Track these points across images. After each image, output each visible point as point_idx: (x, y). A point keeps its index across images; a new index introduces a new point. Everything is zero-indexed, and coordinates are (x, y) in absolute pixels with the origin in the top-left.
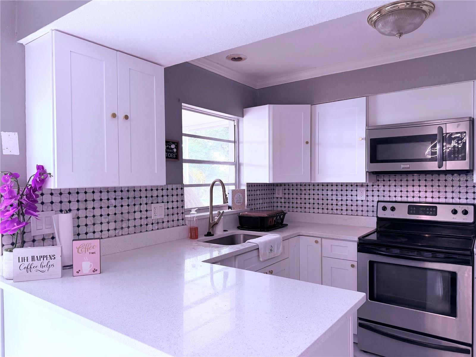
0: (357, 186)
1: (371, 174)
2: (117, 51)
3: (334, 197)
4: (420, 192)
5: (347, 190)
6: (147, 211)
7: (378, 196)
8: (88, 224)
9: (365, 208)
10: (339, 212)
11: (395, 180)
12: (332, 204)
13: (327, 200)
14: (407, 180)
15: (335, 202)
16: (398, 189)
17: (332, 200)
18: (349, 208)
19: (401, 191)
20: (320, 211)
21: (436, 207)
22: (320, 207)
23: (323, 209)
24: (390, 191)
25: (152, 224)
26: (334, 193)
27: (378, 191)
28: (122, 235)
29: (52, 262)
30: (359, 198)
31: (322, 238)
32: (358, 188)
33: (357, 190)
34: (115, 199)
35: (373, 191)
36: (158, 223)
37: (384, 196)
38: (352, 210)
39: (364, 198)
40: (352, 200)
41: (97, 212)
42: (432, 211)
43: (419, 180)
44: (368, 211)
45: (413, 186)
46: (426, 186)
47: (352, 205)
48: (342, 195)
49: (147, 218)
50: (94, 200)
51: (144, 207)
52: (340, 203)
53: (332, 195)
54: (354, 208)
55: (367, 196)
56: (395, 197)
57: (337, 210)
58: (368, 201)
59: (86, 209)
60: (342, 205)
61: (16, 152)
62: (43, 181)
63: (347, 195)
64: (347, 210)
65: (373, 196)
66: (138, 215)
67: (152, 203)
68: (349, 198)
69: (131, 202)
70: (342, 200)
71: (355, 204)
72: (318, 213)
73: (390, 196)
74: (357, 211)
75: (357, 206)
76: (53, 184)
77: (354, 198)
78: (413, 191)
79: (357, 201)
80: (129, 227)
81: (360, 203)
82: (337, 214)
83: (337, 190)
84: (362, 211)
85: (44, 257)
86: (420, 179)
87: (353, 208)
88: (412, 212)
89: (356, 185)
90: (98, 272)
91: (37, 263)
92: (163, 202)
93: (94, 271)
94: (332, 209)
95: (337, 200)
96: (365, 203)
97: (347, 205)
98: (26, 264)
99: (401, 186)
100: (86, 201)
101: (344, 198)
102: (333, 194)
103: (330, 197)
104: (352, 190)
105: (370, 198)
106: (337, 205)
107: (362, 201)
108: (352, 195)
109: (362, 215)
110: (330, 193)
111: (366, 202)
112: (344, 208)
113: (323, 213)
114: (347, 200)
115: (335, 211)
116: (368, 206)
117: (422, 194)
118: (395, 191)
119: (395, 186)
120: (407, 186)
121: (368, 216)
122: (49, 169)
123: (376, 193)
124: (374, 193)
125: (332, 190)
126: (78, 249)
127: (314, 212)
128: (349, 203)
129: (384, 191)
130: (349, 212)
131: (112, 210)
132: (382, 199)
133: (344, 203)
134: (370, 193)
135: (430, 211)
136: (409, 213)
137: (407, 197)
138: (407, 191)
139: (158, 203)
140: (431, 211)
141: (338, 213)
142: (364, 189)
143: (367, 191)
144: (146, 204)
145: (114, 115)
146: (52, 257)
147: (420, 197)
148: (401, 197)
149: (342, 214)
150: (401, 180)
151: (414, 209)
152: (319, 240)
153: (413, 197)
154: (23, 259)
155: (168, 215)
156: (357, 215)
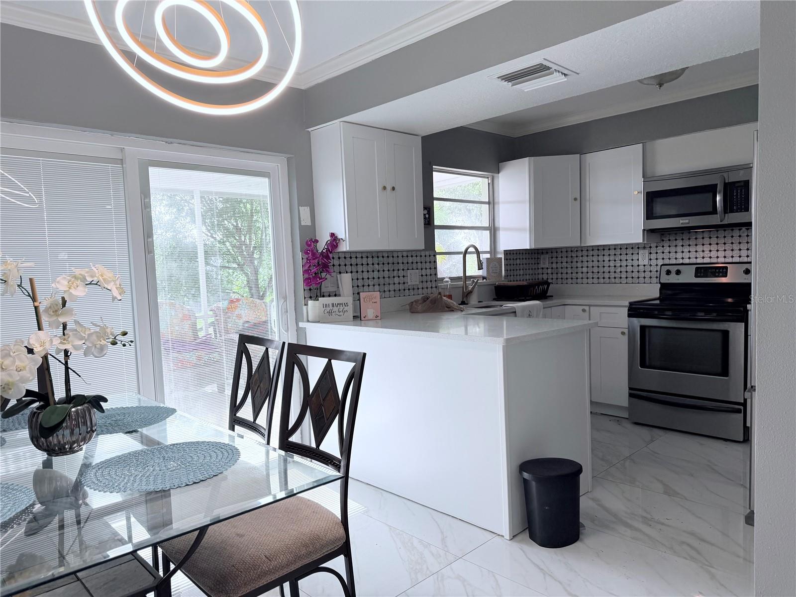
0: (638, 248)
1: (649, 232)
2: (384, 129)
3: (612, 264)
4: (710, 251)
5: (627, 254)
6: (404, 276)
7: (663, 259)
8: (359, 285)
9: (648, 274)
10: (617, 280)
11: (682, 239)
12: (609, 272)
13: (604, 267)
14: (696, 239)
15: (612, 269)
16: (686, 250)
17: (609, 266)
18: (629, 275)
19: (689, 252)
20: (595, 281)
21: (726, 268)
22: (595, 276)
23: (598, 278)
24: (676, 252)
25: (409, 289)
26: (612, 258)
27: (663, 253)
28: (385, 298)
29: (346, 308)
30: (641, 263)
31: (590, 306)
32: (641, 252)
33: (638, 254)
34: (378, 264)
35: (657, 253)
36: (414, 289)
37: (669, 259)
38: (632, 278)
39: (646, 262)
40: (632, 266)
41: (365, 275)
42: (722, 272)
43: (710, 238)
44: (651, 277)
45: (703, 245)
46: (717, 244)
47: (632, 272)
48: (621, 260)
49: (404, 283)
50: (362, 264)
51: (401, 273)
52: (618, 270)
53: (609, 261)
54: (635, 275)
55: (651, 259)
56: (683, 258)
57: (615, 278)
58: (651, 265)
59: (357, 272)
60: (621, 272)
61: (309, 223)
62: (336, 246)
63: (627, 260)
64: (627, 278)
65: (657, 259)
66: (396, 280)
67: (408, 269)
68: (630, 263)
69: (391, 267)
70: (621, 266)
71: (635, 269)
72: (593, 283)
73: (676, 259)
74: (638, 278)
75: (638, 272)
76: (344, 247)
77: (635, 263)
78: (703, 251)
79: (638, 266)
80: (389, 291)
81: (641, 268)
82: (615, 283)
83: (615, 255)
84: (644, 278)
85: (340, 304)
86: (711, 236)
87: (634, 275)
88: (699, 275)
89: (637, 247)
90: (379, 318)
91: (335, 309)
92: (417, 269)
93: (376, 317)
94: (609, 278)
95: (615, 266)
96: (648, 268)
97: (627, 272)
98: (328, 309)
99: (689, 245)
100: (357, 265)
101: (624, 263)
102: (611, 259)
103: (606, 264)
104: (632, 254)
105: (654, 262)
106: (615, 272)
107: (644, 265)
108: (632, 260)
109: (644, 283)
110: (606, 258)
111: (649, 266)
112: (624, 275)
113: (598, 283)
114: (627, 266)
115: (613, 280)
116: (651, 271)
117: (713, 254)
118: (683, 252)
119: (682, 246)
120: (696, 245)
121: (651, 283)
122: (341, 235)
123: (660, 256)
124: (659, 255)
125: (609, 255)
126: (364, 299)
127: (588, 283)
128: (629, 269)
129: (670, 252)
130: (630, 280)
131: (376, 274)
132: (667, 262)
133: (623, 269)
134: (653, 256)
135: (719, 272)
136: (696, 276)
137: (696, 258)
138: (696, 251)
139: (413, 269)
140: (721, 272)
141: (616, 282)
142: (647, 252)
143: (650, 253)
144: (403, 270)
145: (385, 188)
146: (346, 305)
147: (710, 257)
148: (689, 258)
149: (621, 283)
150: (689, 239)
151: (702, 271)
152: (587, 308)
153: (703, 258)
154: (326, 305)
155: (422, 282)
156: (638, 283)
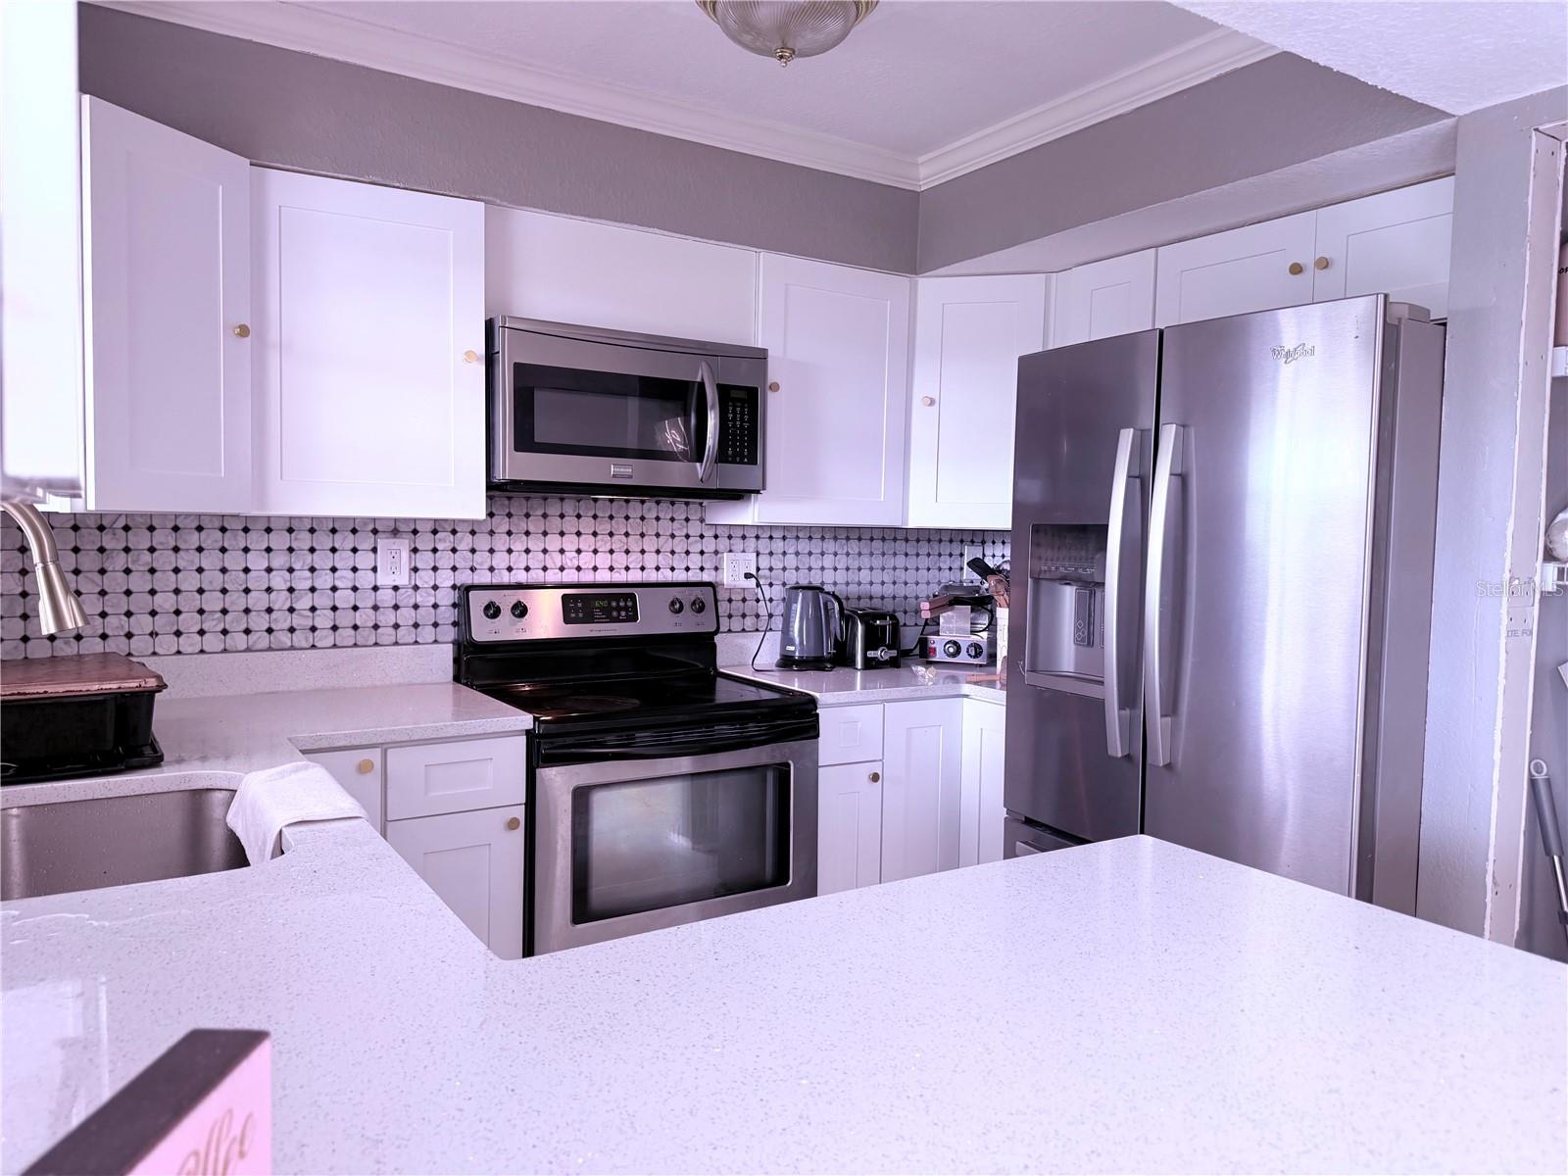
0: (375, 532)
3: (279, 581)
4: (579, 551)
5: (334, 550)
7: (454, 569)
9: (406, 616)
10: (299, 638)
11: (509, 515)
12: (269, 610)
13: (247, 591)
14: (545, 516)
15: (281, 600)
16: (518, 545)
17: (269, 590)
18: (345, 619)
19: (527, 551)
20: (212, 642)
21: (632, 597)
22: (213, 624)
23: (225, 632)
24: (492, 551)
26: (279, 560)
27: (454, 550)
30: (384, 579)
31: (385, 747)
32: (383, 543)
33: (374, 550)
35: (435, 550)
37: (473, 569)
38: (355, 627)
39: (403, 579)
40: (355, 589)
42: (626, 608)
43: (579, 516)
44: (416, 626)
45: (562, 534)
46: (595, 534)
47: (355, 608)
48: (312, 570)
52: (304, 603)
53: (269, 570)
54: (364, 618)
55: (415, 570)
56: (510, 569)
57: (292, 630)
58: (416, 588)
60: (313, 609)
63: (334, 570)
64: (335, 628)
65: (435, 569)
68: (344, 579)
70: (313, 590)
71: (366, 600)
72: (202, 651)
73: (492, 569)
74: (376, 627)
75: (376, 608)
77: (365, 579)
78: (562, 551)
79: (375, 588)
81: (386, 597)
82: (292, 648)
83: (291, 550)
84: (396, 626)
86: (582, 513)
87: (359, 618)
88: (573, 615)
89: (371, 527)
94: (270, 631)
95: (291, 590)
96: (406, 598)
97: (334, 609)
99: (527, 533)
101: (324, 580)
102: (274, 565)
103: (257, 580)
104: (355, 550)
105: (425, 579)
106: (291, 610)
107: (396, 588)
108: (355, 570)
109: (396, 643)
110: (257, 562)
111: (411, 591)
112: (324, 620)
113: (225, 651)
114: (334, 589)
115: (285, 639)
116: (416, 607)
117: (586, 560)
118: (510, 551)
119: (509, 533)
120: (545, 534)
121: (416, 642)
123: (445, 560)
124: (441, 558)
125: (269, 550)
127: (179, 652)
128: (344, 598)
129: (473, 551)
130: (346, 635)
133: (323, 600)
134: (425, 560)
135: (619, 609)
136: (567, 620)
137: (545, 569)
138: (545, 551)
140: (622, 609)
141: (296, 644)
142: (403, 545)
143: (415, 550)
147: (579, 569)
148: (527, 569)
149: (313, 646)
150: (527, 516)
151: (580, 605)
153: (562, 569)
156: (376, 644)
